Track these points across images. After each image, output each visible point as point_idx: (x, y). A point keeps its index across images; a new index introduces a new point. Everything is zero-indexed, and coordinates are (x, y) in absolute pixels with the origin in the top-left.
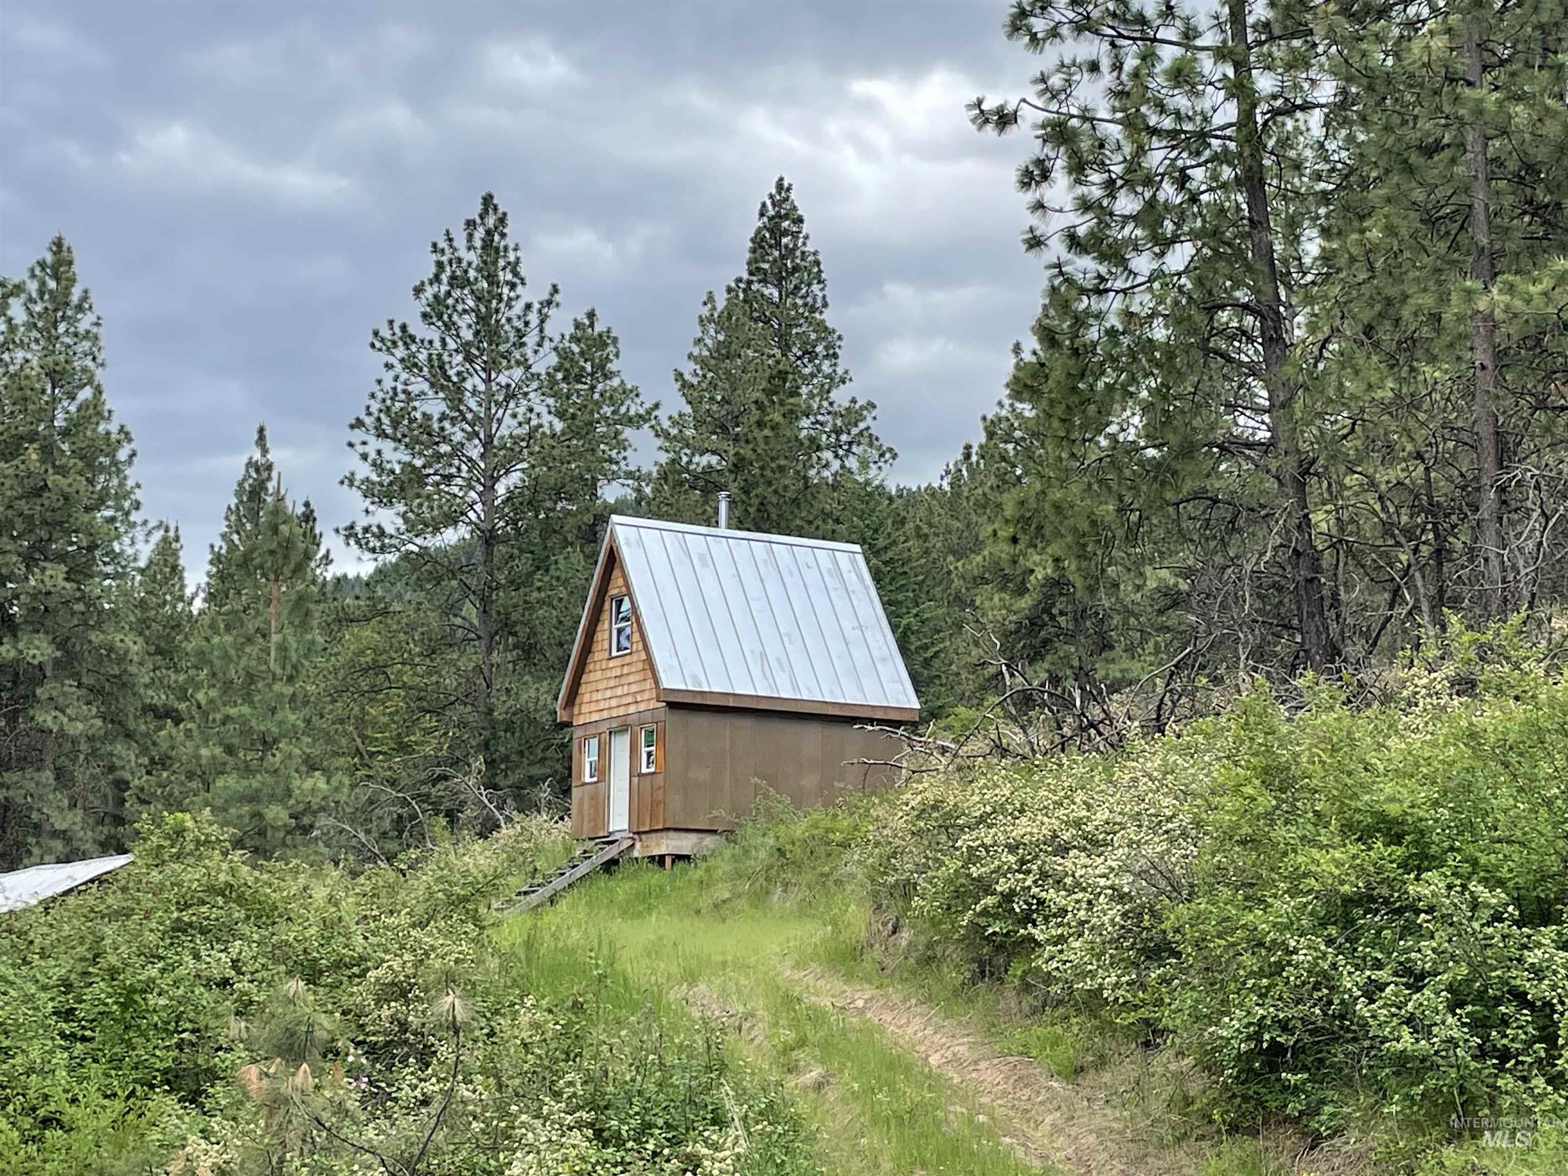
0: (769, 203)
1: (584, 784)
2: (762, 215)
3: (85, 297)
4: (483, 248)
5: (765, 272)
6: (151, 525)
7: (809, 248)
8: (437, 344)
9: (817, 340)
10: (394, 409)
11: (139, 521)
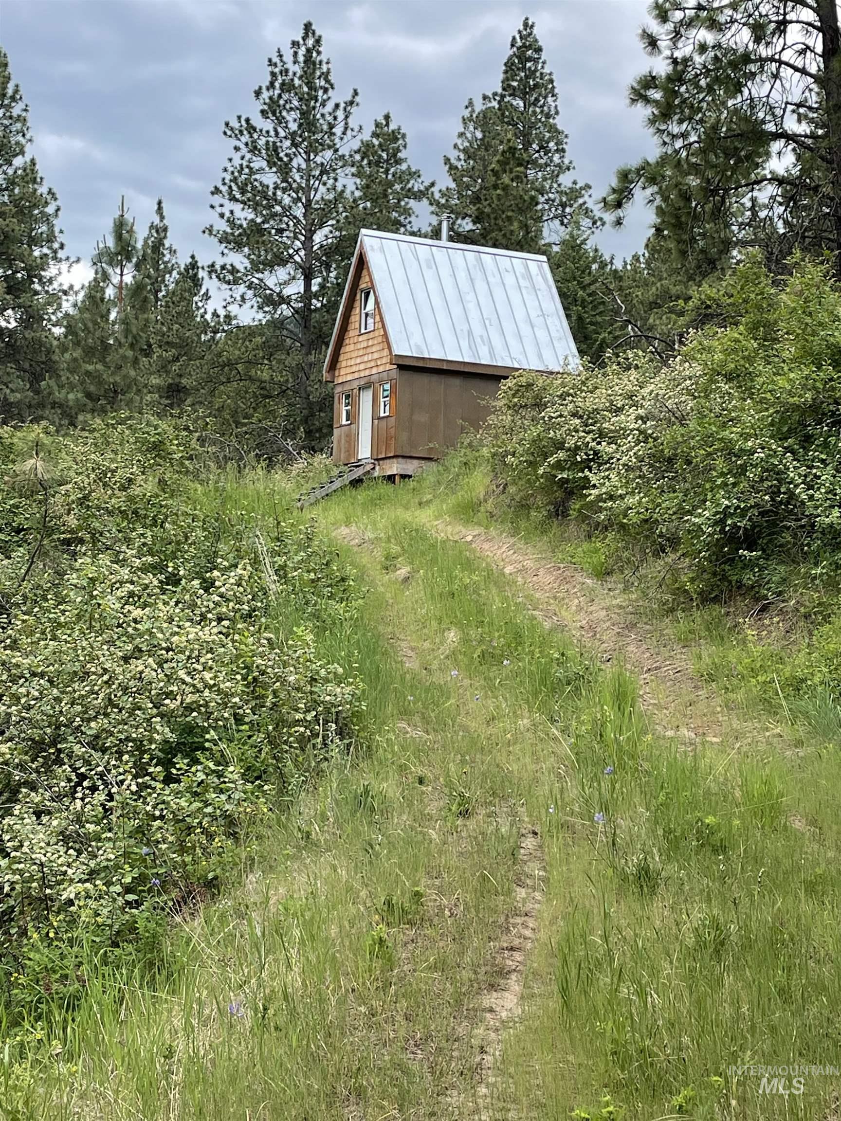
0: (518, 37)
1: (341, 426)
2: (512, 46)
3: (16, 91)
4: (305, 62)
5: (514, 88)
6: (71, 260)
7: (546, 70)
8: (272, 133)
9: (549, 138)
10: (240, 180)
11: (64, 258)
